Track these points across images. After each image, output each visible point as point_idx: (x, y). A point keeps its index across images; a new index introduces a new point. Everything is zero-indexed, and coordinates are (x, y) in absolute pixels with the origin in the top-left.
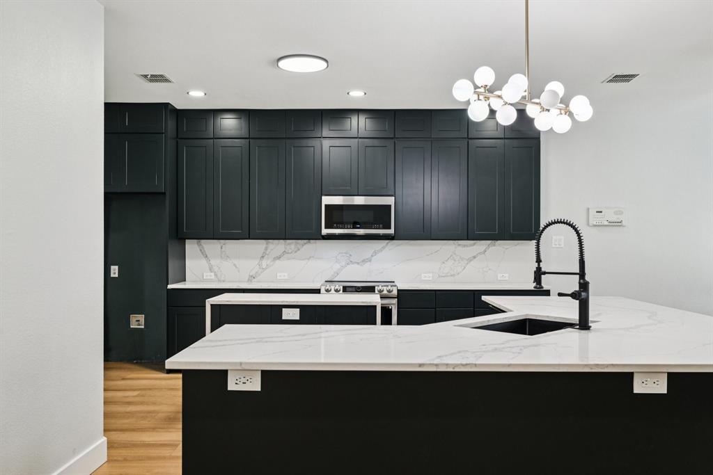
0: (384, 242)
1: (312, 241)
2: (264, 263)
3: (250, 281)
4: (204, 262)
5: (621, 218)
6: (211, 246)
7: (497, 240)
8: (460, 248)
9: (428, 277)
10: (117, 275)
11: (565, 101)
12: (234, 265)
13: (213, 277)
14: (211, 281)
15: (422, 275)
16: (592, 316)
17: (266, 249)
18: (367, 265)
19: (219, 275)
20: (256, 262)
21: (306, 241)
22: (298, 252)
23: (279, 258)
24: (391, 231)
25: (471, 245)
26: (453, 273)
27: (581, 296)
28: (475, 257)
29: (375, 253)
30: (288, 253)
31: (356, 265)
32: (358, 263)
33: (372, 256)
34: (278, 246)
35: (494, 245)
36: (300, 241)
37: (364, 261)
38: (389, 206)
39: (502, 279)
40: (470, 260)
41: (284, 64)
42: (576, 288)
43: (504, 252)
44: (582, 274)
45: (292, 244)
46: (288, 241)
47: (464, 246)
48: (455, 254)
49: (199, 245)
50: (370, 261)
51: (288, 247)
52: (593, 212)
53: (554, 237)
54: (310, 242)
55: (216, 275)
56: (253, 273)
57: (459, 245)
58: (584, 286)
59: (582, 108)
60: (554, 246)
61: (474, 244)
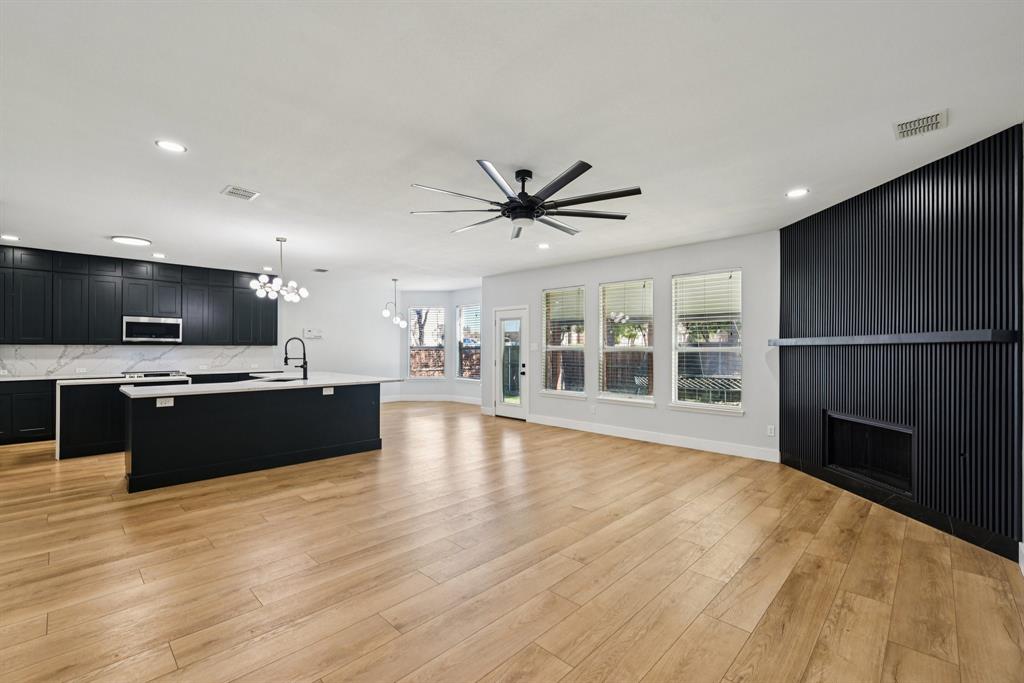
0: (171, 347)
1: (109, 346)
2: (63, 361)
3: (47, 374)
5: (321, 334)
7: (251, 345)
9: (205, 367)
11: (298, 289)
12: (31, 363)
15: (200, 367)
16: (308, 376)
17: (64, 351)
18: (157, 361)
19: (13, 372)
20: (55, 361)
21: (104, 346)
22: (97, 353)
23: (78, 358)
24: (180, 340)
26: (221, 365)
27: (304, 367)
32: (150, 360)
33: (161, 355)
34: (78, 349)
35: (249, 348)
36: (98, 346)
37: (154, 359)
38: (178, 325)
40: (233, 357)
41: (115, 240)
42: (302, 363)
43: (255, 352)
44: (304, 358)
45: (90, 349)
47: (229, 349)
50: (160, 359)
52: (306, 332)
54: (107, 347)
55: (9, 372)
56: (51, 369)
57: (226, 348)
58: (305, 363)
59: (304, 293)
61: (236, 348)
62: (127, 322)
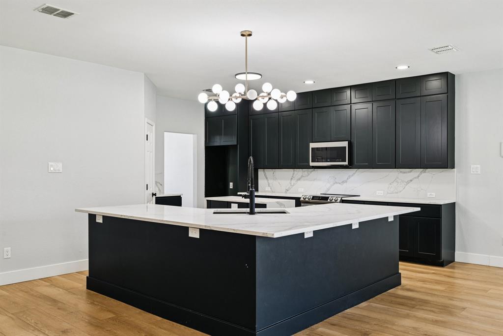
0: (354, 171)
2: (293, 182)
3: (286, 192)
4: (266, 181)
6: (269, 172)
7: (427, 168)
8: (401, 174)
9: (381, 193)
10: (232, 188)
12: (279, 183)
13: (270, 190)
14: (268, 191)
15: (377, 192)
17: (293, 174)
18: (345, 184)
19: (272, 188)
20: (289, 181)
22: (309, 176)
23: (299, 179)
24: (346, 163)
25: (409, 172)
26: (397, 191)
28: (411, 181)
29: (349, 177)
30: (304, 177)
32: (340, 183)
33: (348, 179)
34: (300, 172)
35: (425, 172)
37: (343, 182)
39: (430, 196)
40: (408, 183)
43: (432, 177)
45: (306, 171)
46: (304, 170)
47: (404, 173)
48: (398, 178)
49: (264, 171)
50: (346, 182)
51: (304, 174)
53: (472, 166)
54: (314, 171)
56: (287, 188)
57: (401, 172)
60: (472, 173)
61: (411, 171)
62: (312, 148)
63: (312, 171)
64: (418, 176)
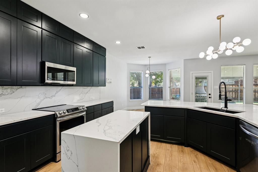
0: (61, 87)
1: (23, 87)
15: (74, 100)
18: (54, 98)
21: (19, 87)
22: (13, 94)
24: (75, 83)
25: (87, 88)
26: (82, 99)
28: (87, 92)
29: (57, 92)
30: (4, 95)
31: (48, 99)
33: (56, 94)
36: (14, 87)
38: (74, 72)
40: (86, 94)
46: (5, 87)
47: (85, 88)
48: (83, 91)
50: (55, 96)
51: (5, 91)
52: (108, 80)
54: (22, 88)
62: (48, 67)
63: (20, 88)
64: (90, 90)
